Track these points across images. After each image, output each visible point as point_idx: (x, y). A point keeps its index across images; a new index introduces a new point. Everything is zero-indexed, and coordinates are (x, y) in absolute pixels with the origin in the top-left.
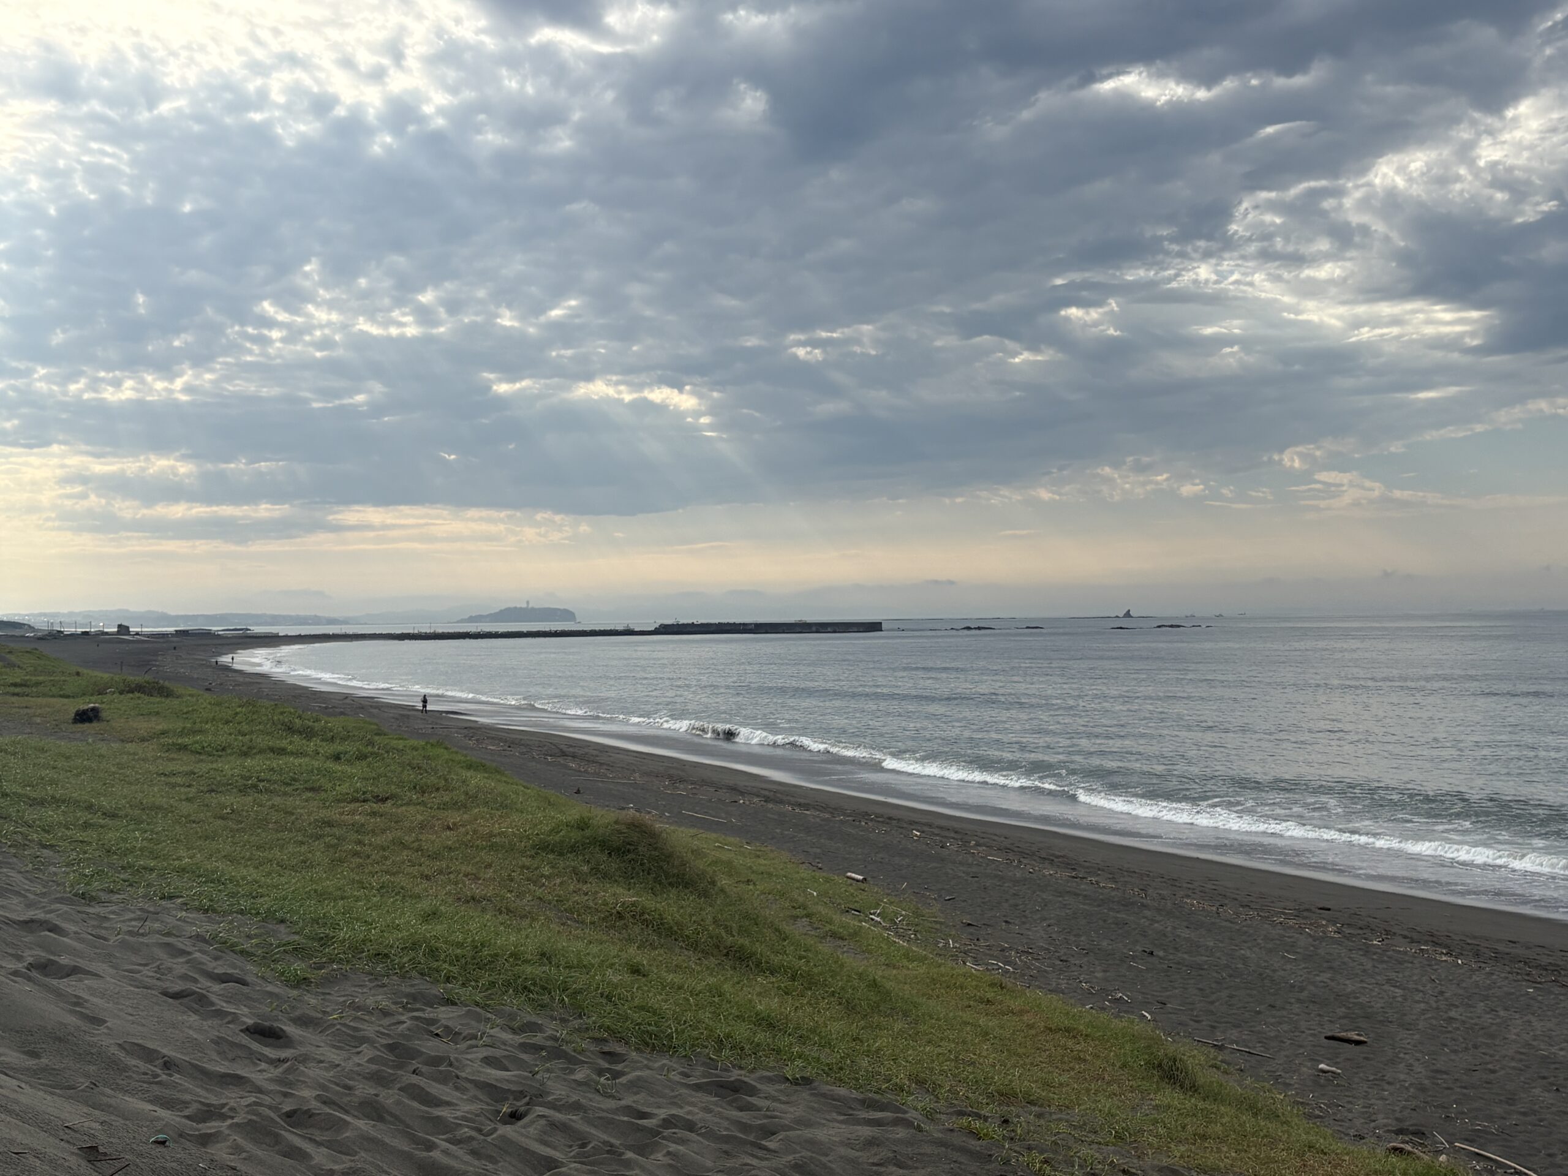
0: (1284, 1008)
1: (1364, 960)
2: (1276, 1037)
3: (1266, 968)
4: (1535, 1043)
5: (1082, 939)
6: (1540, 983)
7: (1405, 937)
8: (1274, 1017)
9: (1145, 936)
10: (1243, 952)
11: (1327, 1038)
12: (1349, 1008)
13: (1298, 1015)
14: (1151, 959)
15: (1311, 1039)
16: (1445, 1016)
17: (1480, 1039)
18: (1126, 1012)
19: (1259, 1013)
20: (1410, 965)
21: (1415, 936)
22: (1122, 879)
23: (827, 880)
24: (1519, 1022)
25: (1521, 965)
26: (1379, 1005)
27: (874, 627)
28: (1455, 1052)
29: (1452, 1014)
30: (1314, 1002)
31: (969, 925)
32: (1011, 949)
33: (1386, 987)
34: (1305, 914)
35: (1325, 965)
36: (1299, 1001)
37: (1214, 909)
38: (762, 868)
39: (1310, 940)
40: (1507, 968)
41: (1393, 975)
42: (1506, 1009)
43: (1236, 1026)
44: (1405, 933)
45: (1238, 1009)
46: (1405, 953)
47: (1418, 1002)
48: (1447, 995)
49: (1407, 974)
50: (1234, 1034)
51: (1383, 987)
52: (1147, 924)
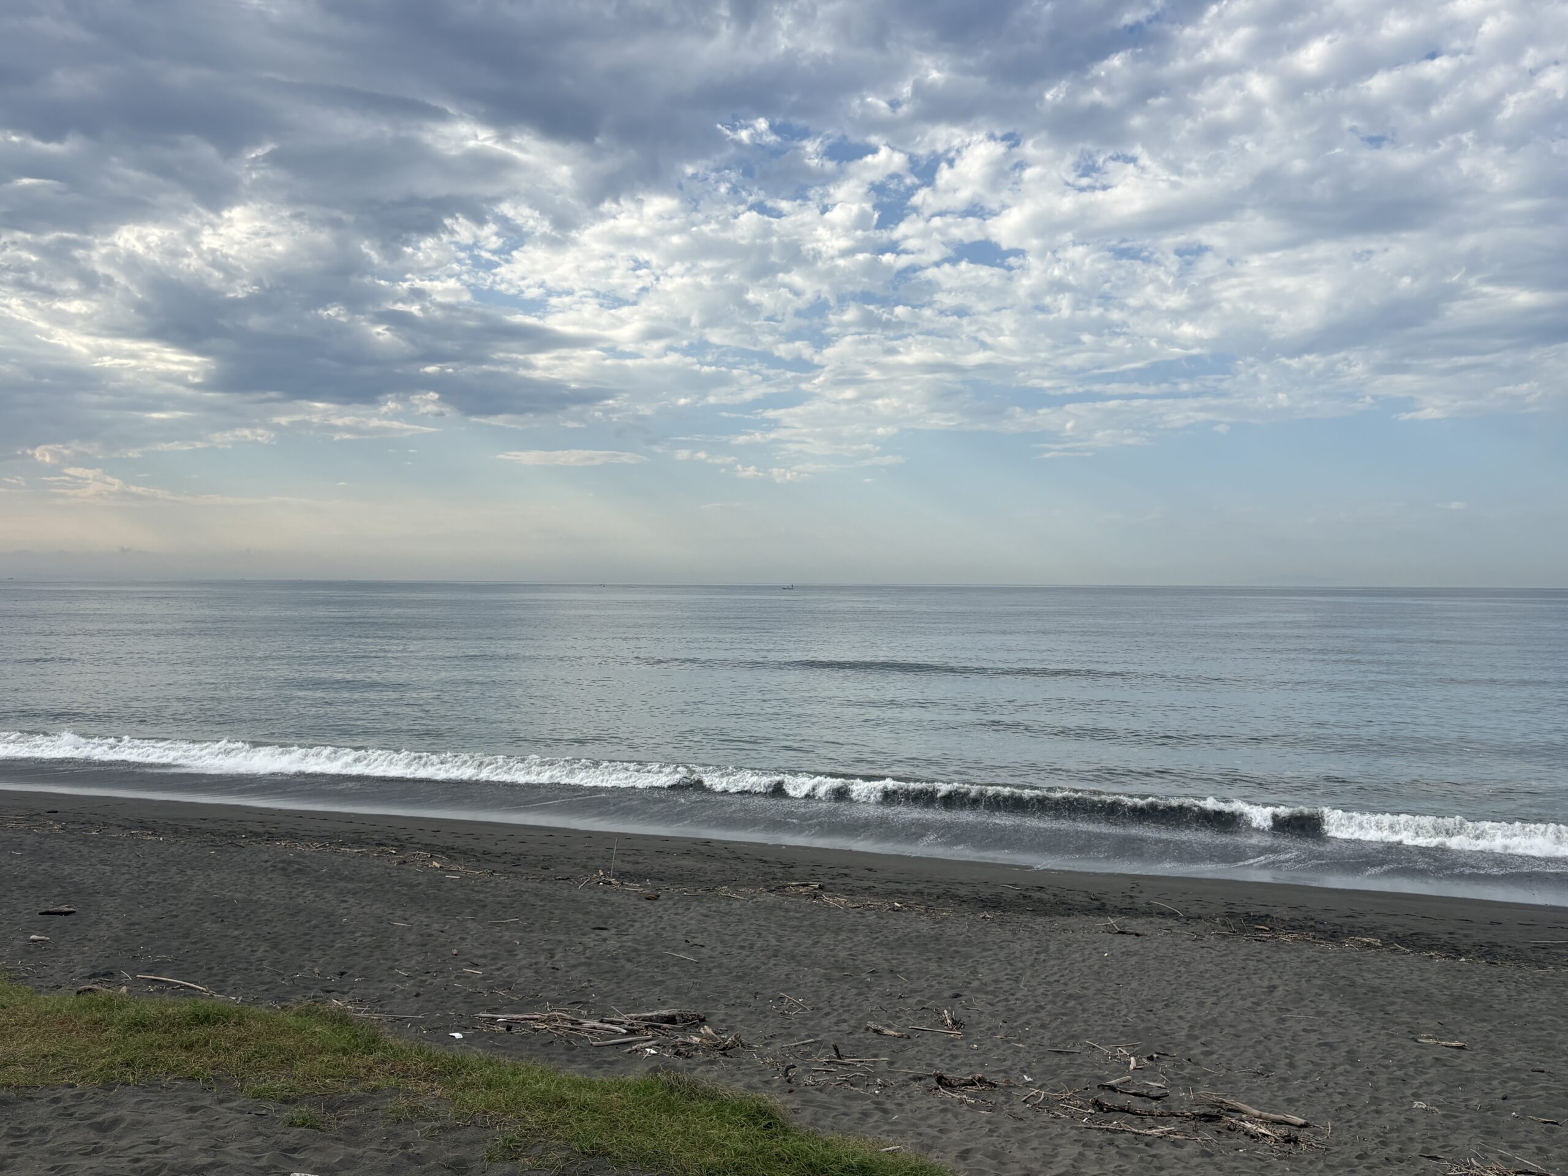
4: (211, 890)
6: (220, 846)
7: (119, 826)
11: (41, 914)
12: (63, 887)
13: (17, 899)
15: (27, 917)
16: (144, 881)
17: (169, 894)
20: (121, 847)
21: (127, 824)
24: (201, 877)
25: (208, 835)
26: (90, 881)
30: (33, 887)
33: (99, 866)
34: (35, 817)
35: (48, 856)
36: (20, 888)
39: (37, 838)
40: (197, 839)
41: (104, 856)
42: (193, 869)
44: (119, 823)
46: (118, 838)
47: (123, 874)
48: (148, 865)
49: (117, 854)
51: (96, 867)
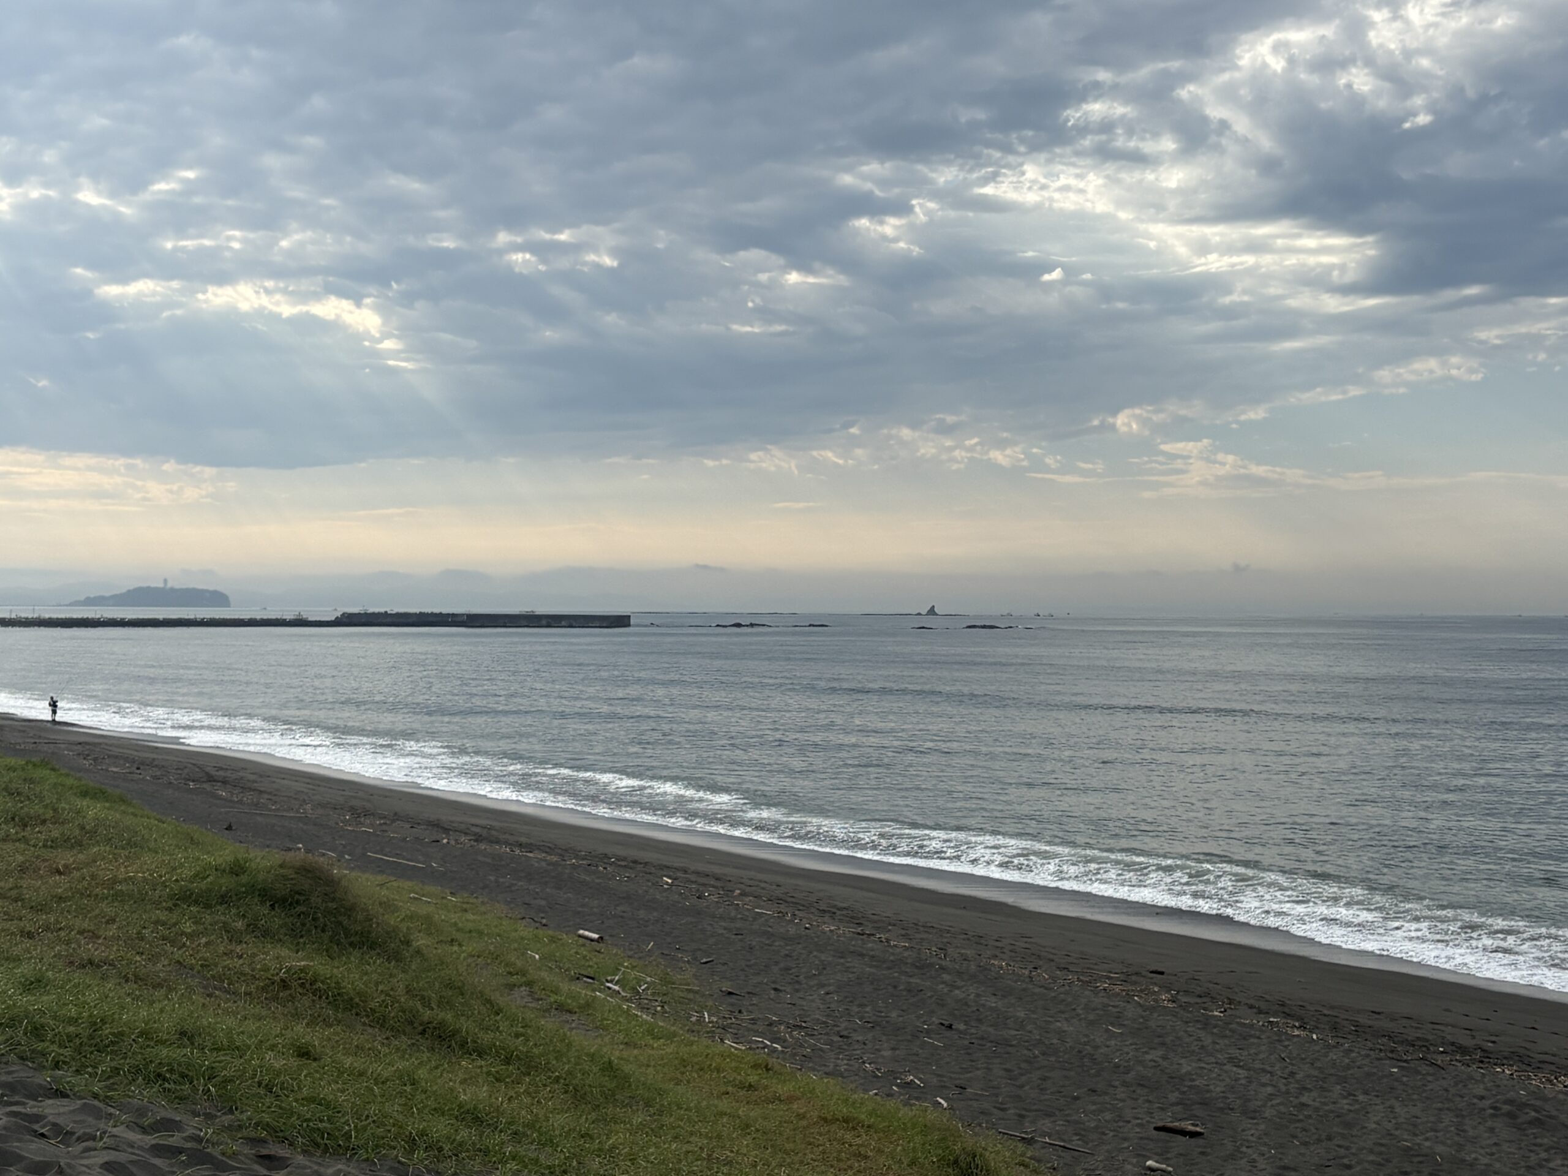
0: (1106, 1094)
1: (1202, 1034)
2: (1097, 1127)
3: (1085, 1044)
4: (1397, 1133)
5: (868, 1009)
6: (1406, 1061)
7: (1251, 1007)
8: (1094, 1103)
9: (943, 1005)
10: (1058, 1024)
11: (1156, 1129)
12: (1182, 1093)
13: (1123, 1101)
14: (948, 1033)
15: (1138, 1130)
16: (1296, 1101)
17: (1335, 1129)
18: (917, 1099)
19: (1077, 1098)
20: (1256, 1041)
21: (1263, 1006)
22: (918, 936)
23: (553, 940)
24: (1380, 1107)
25: (1385, 1040)
26: (1218, 1089)
27: (621, 621)
28: (1305, 1144)
29: (1304, 1099)
30: (1142, 1085)
31: (730, 993)
32: (780, 1023)
33: (1228, 1067)
34: (1134, 978)
35: (1157, 1040)
36: (1125, 1084)
37: (1027, 972)
38: (470, 926)
39: (1140, 1010)
40: (1369, 1044)
41: (1234, 1052)
42: (1366, 1093)
43: (1049, 1115)
44: (1252, 1002)
45: (1052, 1093)
46: (1252, 1026)
47: (1264, 1085)
48: (1298, 1077)
49: (1252, 1051)
50: (1046, 1124)
51: (1225, 1067)
52: (945, 990)
